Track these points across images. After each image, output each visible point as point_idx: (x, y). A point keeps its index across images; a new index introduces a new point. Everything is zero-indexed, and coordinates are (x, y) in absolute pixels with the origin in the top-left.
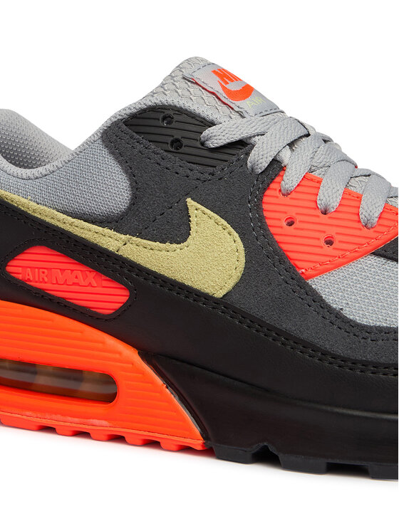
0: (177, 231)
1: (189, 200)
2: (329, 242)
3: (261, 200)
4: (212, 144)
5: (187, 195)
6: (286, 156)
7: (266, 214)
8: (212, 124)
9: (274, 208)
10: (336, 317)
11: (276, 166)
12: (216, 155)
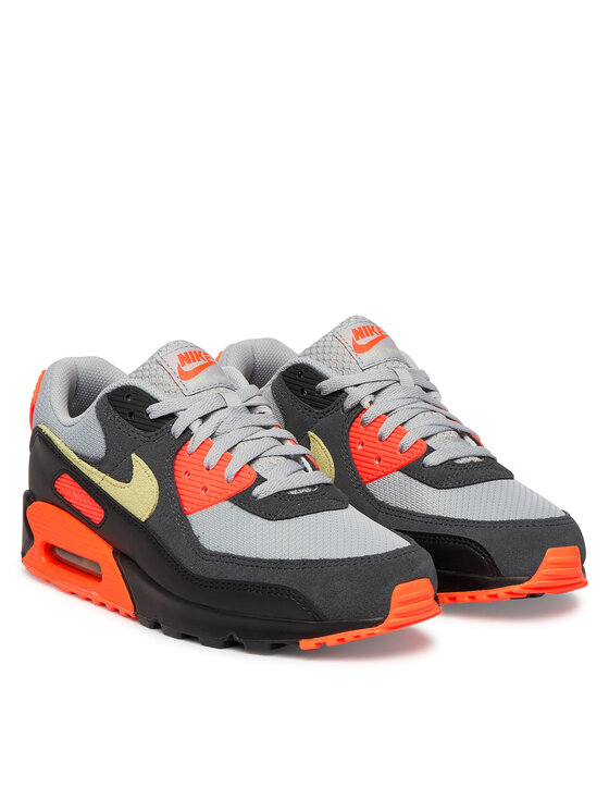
0: (125, 475)
1: (134, 456)
2: (205, 489)
3: (175, 458)
4: (152, 416)
5: (134, 451)
6: (194, 428)
7: (176, 467)
8: (157, 401)
9: (182, 463)
10: (194, 541)
11: (187, 433)
12: (154, 424)
